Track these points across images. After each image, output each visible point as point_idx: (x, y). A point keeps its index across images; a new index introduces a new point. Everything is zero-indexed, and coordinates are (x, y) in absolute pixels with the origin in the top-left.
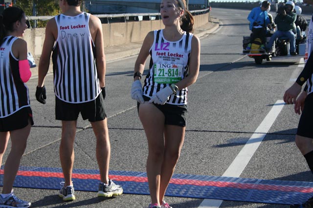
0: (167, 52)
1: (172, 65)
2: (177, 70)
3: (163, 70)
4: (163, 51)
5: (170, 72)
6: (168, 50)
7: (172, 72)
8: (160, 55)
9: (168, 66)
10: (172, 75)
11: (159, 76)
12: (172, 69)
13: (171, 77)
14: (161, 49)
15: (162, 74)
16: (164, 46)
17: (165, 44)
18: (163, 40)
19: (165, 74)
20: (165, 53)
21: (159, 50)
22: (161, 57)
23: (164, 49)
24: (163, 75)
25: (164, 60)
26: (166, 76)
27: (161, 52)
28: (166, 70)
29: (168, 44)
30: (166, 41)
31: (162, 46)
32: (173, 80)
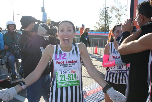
0: (65, 60)
1: (70, 71)
2: (75, 74)
3: (64, 75)
4: (62, 60)
5: (69, 77)
6: (66, 59)
7: (71, 77)
8: (60, 64)
9: (68, 72)
10: (72, 79)
11: (61, 81)
12: (71, 74)
13: (71, 81)
14: (60, 59)
15: (63, 79)
16: (62, 56)
17: (63, 54)
18: (60, 52)
19: (66, 79)
20: (64, 62)
21: (58, 59)
22: (61, 65)
23: (63, 58)
24: (65, 80)
25: (63, 67)
26: (67, 80)
27: (60, 61)
28: (66, 75)
29: (65, 54)
30: (63, 52)
31: (60, 57)
32: (73, 83)
